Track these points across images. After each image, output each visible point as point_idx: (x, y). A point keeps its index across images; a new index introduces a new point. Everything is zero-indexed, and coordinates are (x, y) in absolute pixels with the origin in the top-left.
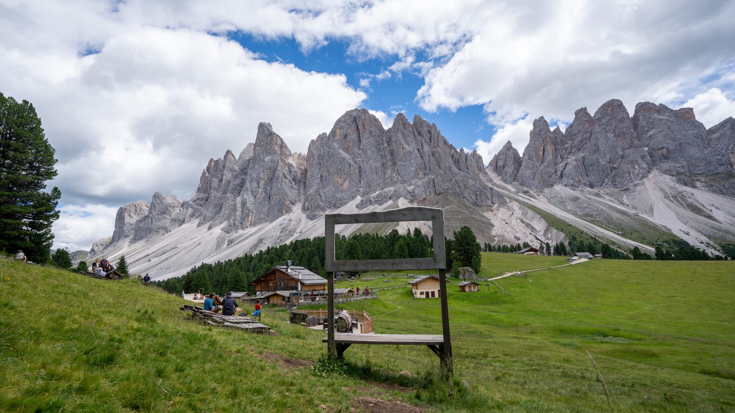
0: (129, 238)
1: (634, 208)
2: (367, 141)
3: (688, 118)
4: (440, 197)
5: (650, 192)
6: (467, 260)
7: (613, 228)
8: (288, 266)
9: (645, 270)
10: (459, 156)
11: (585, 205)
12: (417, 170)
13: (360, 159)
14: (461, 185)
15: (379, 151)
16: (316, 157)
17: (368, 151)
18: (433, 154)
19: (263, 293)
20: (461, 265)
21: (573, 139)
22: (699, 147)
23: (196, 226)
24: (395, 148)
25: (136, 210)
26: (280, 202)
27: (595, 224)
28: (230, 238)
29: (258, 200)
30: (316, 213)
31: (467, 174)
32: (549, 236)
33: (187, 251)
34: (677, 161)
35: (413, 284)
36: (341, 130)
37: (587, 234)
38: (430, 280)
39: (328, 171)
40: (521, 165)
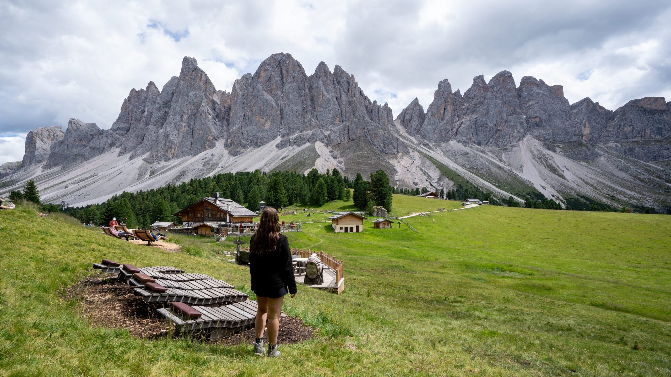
0: (42, 163)
1: (509, 165)
2: (289, 85)
3: (559, 94)
4: (353, 143)
5: (522, 153)
6: (380, 200)
7: (492, 180)
8: (216, 198)
9: (523, 216)
10: (373, 107)
11: (473, 159)
12: (334, 116)
13: (282, 102)
14: (372, 133)
15: (301, 95)
16: (240, 96)
17: (290, 95)
18: (350, 104)
19: (190, 223)
20: (375, 204)
21: (469, 102)
22: (562, 119)
23: (117, 155)
24: (316, 95)
25: (49, 135)
26: (203, 137)
27: (478, 176)
28: (152, 169)
29: (181, 134)
30: (238, 150)
31: (378, 124)
32: (442, 183)
33: (107, 179)
34: (545, 129)
35: (333, 220)
36: (266, 73)
37: (472, 184)
38: (350, 217)
39: (251, 111)
40: (424, 120)
